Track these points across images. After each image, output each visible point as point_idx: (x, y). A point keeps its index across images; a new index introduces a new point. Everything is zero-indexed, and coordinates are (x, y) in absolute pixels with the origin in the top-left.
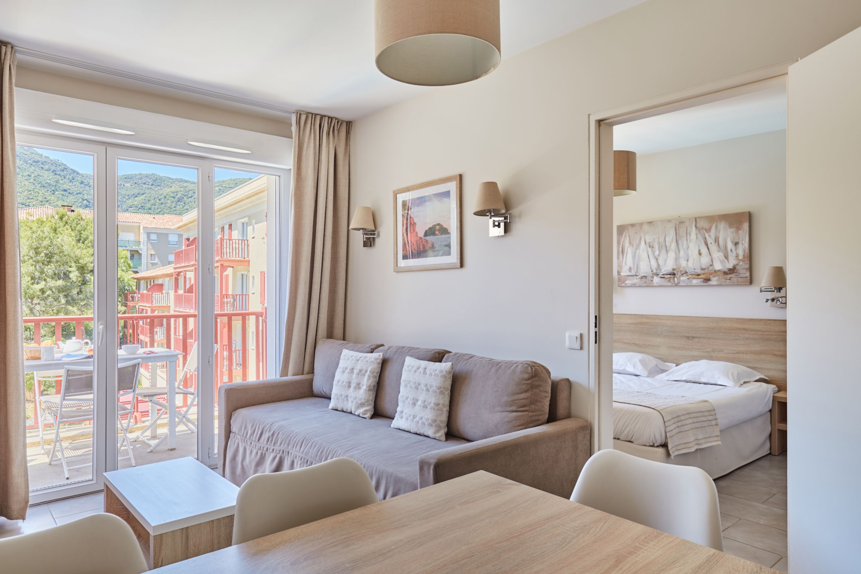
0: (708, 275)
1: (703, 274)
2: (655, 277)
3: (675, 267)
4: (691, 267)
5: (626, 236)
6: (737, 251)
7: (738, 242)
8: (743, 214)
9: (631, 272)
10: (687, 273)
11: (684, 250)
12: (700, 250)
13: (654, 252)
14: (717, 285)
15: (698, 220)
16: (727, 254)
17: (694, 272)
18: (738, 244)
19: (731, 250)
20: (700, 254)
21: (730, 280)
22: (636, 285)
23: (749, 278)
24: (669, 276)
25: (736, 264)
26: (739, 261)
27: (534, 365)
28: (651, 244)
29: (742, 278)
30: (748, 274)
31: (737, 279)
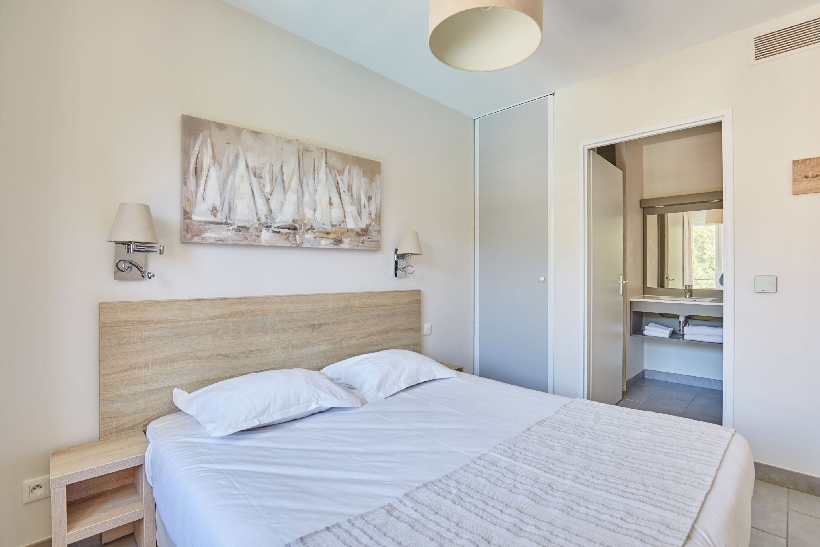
0: (339, 235)
1: (334, 233)
2: (264, 231)
3: (296, 218)
4: (319, 220)
6: (370, 208)
7: (371, 197)
8: (376, 163)
9: (215, 216)
10: (314, 229)
11: (309, 192)
12: (330, 198)
13: (262, 187)
14: (348, 250)
15: (328, 153)
16: (360, 209)
17: (323, 228)
18: (372, 199)
19: (365, 205)
20: (331, 204)
21: (363, 243)
22: (225, 243)
23: (377, 243)
24: (287, 231)
25: (368, 224)
26: (372, 221)
28: (258, 172)
29: (374, 241)
30: (377, 238)
31: (370, 243)
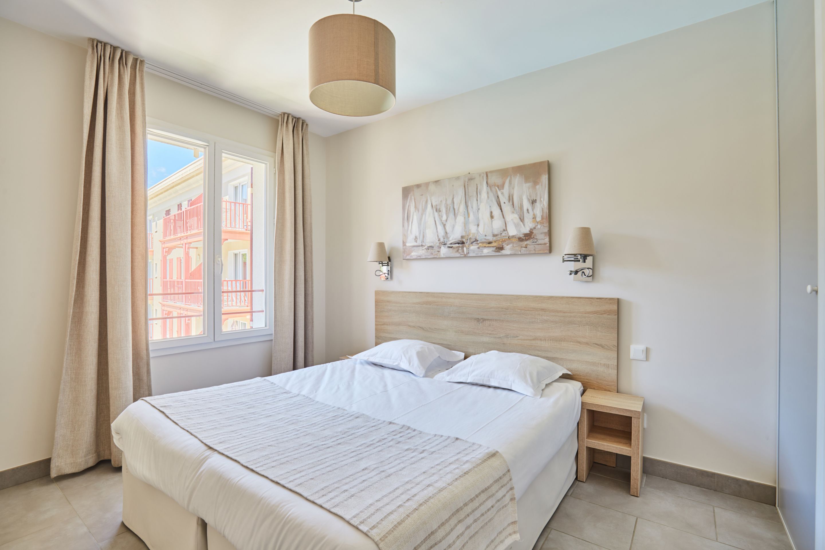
0: (500, 243)
1: (495, 242)
2: (442, 247)
3: (464, 234)
4: (481, 233)
5: (411, 199)
6: (535, 211)
7: (536, 200)
8: (541, 164)
9: (416, 242)
10: (477, 241)
11: (473, 212)
12: (491, 212)
13: (441, 217)
14: (511, 255)
15: (489, 175)
16: (522, 215)
17: (485, 239)
18: (536, 202)
19: (528, 210)
20: (492, 217)
21: (526, 247)
22: (421, 258)
23: (548, 245)
24: (457, 245)
25: (533, 227)
26: (537, 224)
28: (438, 207)
29: (541, 244)
30: (547, 240)
31: (534, 247)
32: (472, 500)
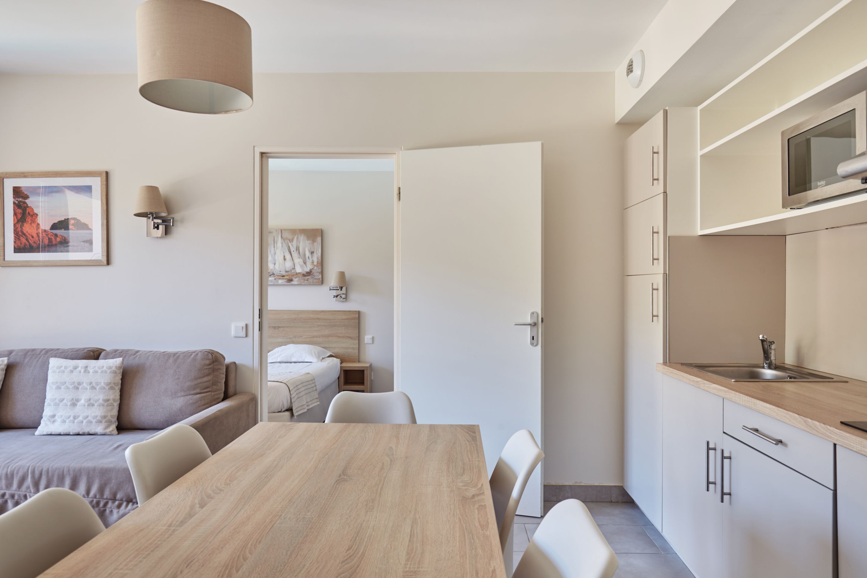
0: (291, 277)
1: (287, 276)
4: (277, 269)
6: (313, 258)
7: (314, 252)
8: (317, 230)
10: (274, 274)
11: (271, 255)
12: (284, 256)
14: (297, 285)
15: (283, 231)
16: (305, 260)
17: (280, 274)
18: (314, 253)
19: (309, 257)
20: (285, 259)
21: (307, 280)
23: (321, 279)
25: (312, 268)
26: (314, 267)
27: (213, 352)
29: (316, 279)
30: (320, 277)
31: (313, 280)
32: (305, 382)
